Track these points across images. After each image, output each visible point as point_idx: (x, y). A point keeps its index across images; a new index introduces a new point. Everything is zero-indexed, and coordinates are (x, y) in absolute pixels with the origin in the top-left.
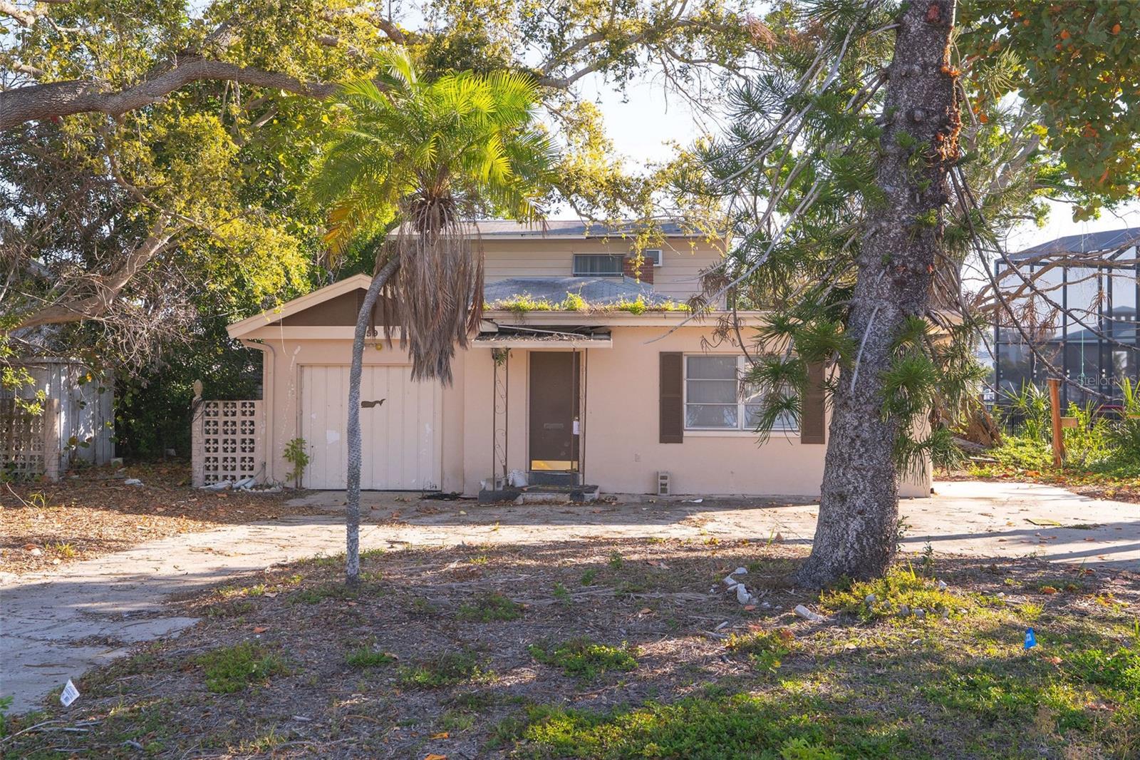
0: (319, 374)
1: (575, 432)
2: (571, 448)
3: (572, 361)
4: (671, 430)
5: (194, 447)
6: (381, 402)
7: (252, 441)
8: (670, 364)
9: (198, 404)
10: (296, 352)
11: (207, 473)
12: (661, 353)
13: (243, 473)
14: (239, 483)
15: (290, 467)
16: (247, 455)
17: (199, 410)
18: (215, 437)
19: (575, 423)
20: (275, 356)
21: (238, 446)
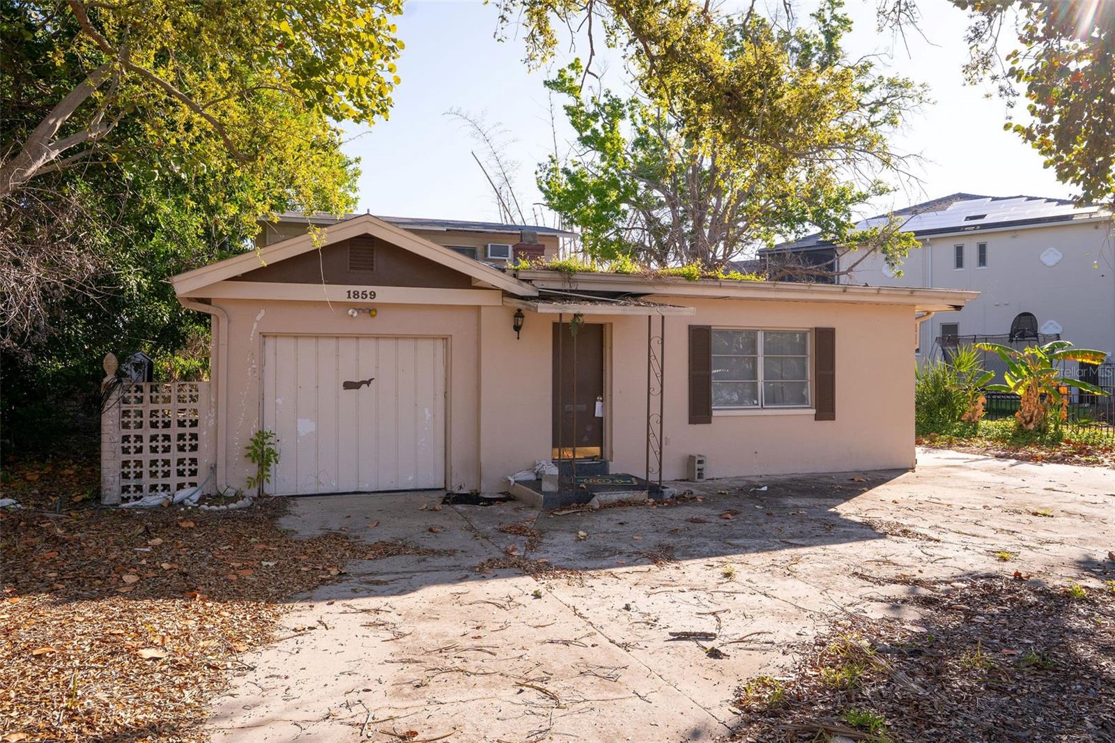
0: (286, 345)
1: (598, 413)
3: (597, 333)
4: (700, 410)
5: (105, 447)
6: (368, 383)
7: (194, 436)
8: (700, 338)
9: (110, 388)
10: (258, 318)
11: (125, 483)
12: (690, 327)
13: (181, 480)
14: (180, 495)
15: (252, 470)
16: (187, 455)
18: (138, 432)
19: (598, 404)
20: (229, 322)
21: (174, 444)
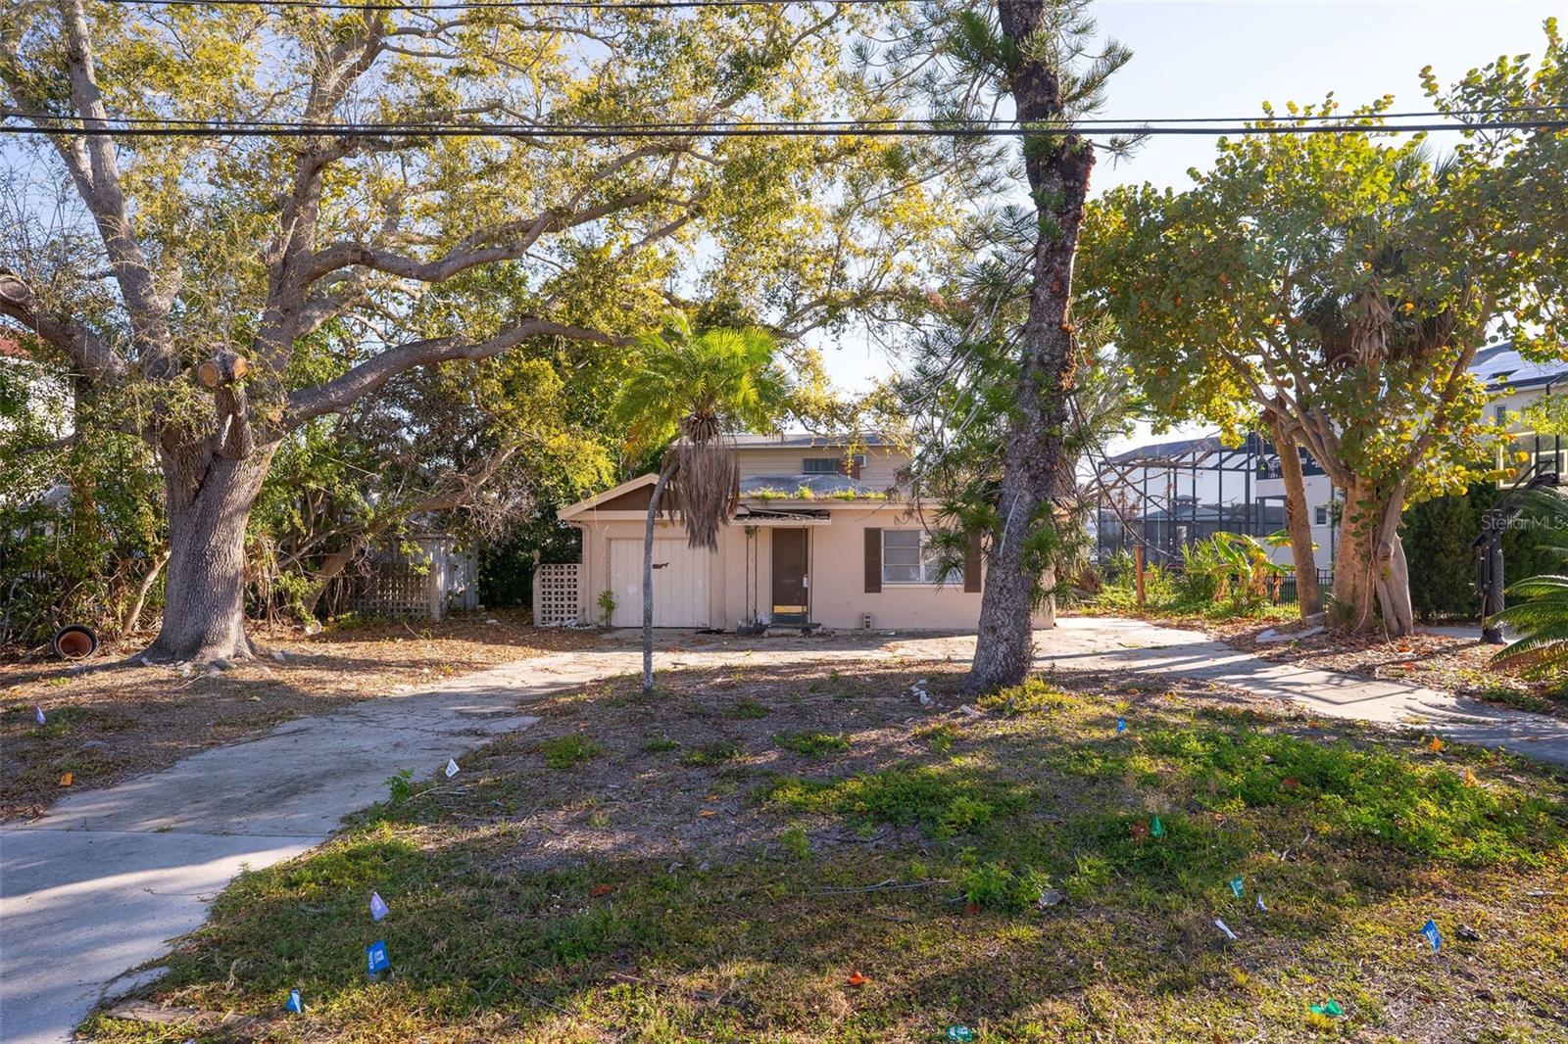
0: (622, 545)
1: (805, 585)
2: (802, 596)
3: (802, 534)
4: (873, 584)
6: (666, 565)
7: (575, 593)
8: (872, 536)
9: (536, 567)
10: (606, 530)
11: (544, 616)
12: (865, 528)
13: (570, 615)
14: (567, 622)
15: (603, 611)
16: (572, 602)
17: (538, 571)
18: (549, 590)
19: (805, 579)
20: (591, 532)
21: (566, 596)
